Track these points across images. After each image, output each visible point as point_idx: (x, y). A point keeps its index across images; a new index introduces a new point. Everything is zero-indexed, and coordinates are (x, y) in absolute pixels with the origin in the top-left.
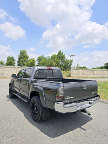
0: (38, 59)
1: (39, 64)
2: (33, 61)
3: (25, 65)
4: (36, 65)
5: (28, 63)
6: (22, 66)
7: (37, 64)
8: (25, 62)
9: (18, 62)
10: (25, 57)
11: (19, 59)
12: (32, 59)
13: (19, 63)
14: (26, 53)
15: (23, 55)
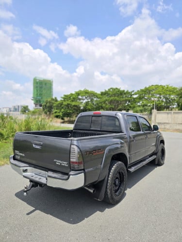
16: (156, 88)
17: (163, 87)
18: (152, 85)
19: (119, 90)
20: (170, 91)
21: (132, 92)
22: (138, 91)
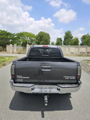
0: (82, 38)
1: (83, 43)
2: (76, 40)
3: (69, 44)
4: (79, 44)
5: (72, 42)
6: (66, 45)
7: (81, 43)
8: (69, 41)
9: (64, 41)
10: (69, 37)
11: (65, 39)
12: (75, 39)
13: (65, 43)
14: (70, 33)
15: (67, 36)
16: (26, 34)
17: (29, 34)
18: (24, 32)
19: (6, 32)
20: (32, 36)
21: (14, 34)
22: (17, 34)
